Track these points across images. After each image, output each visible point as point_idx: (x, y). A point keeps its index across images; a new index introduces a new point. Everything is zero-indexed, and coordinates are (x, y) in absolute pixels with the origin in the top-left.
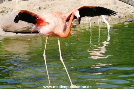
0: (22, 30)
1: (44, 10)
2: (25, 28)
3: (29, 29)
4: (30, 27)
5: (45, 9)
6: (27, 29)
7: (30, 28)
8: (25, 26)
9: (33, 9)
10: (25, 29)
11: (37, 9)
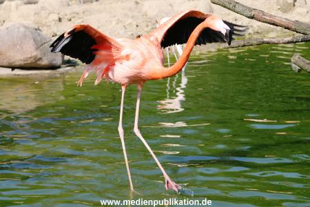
0: (22, 63)
1: (69, 23)
2: (30, 58)
3: (36, 61)
4: (39, 56)
5: (70, 20)
6: (34, 61)
7: (40, 59)
8: (29, 56)
9: (47, 20)
10: (29, 62)
11: (54, 20)
